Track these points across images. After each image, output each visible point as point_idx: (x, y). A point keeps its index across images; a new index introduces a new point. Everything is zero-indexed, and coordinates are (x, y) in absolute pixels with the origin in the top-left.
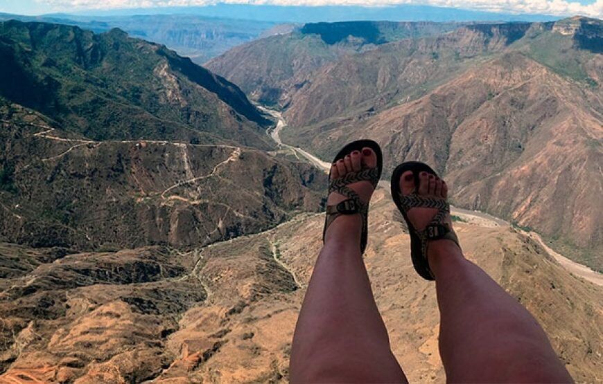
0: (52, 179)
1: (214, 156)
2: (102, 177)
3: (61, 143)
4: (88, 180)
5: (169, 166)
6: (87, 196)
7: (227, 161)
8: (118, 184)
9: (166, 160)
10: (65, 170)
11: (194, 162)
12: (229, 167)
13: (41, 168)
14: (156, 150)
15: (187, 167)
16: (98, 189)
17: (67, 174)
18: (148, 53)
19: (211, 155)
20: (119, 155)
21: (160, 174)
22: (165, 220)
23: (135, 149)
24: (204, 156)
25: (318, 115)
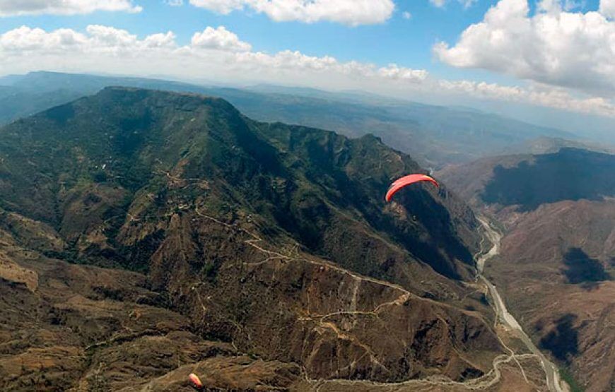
0: (244, 281)
1: (383, 295)
2: (281, 290)
3: (262, 253)
4: (270, 289)
5: (341, 293)
6: (264, 303)
7: (392, 303)
8: (292, 299)
9: (340, 287)
10: (256, 276)
11: (361, 296)
12: (392, 309)
13: (240, 270)
14: (335, 276)
15: (353, 300)
16: (274, 299)
17: (256, 280)
18: (390, 161)
19: (381, 293)
20: (303, 275)
21: (330, 298)
22: (310, 344)
23: (319, 271)
24: (373, 293)
25: (530, 256)
